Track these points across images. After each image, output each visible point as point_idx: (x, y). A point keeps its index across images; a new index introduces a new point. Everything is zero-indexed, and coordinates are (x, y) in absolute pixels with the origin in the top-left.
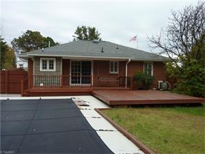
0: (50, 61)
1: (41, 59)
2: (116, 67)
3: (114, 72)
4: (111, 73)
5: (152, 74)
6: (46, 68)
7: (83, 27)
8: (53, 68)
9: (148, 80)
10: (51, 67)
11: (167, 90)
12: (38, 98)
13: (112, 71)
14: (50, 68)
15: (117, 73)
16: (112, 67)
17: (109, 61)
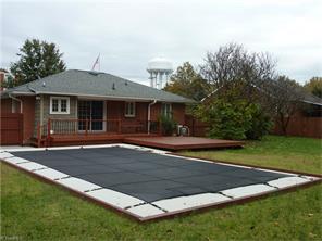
0: (62, 101)
1: (51, 98)
2: (131, 109)
3: (129, 115)
4: (126, 116)
6: (57, 110)
7: (34, 41)
10: (64, 110)
11: (186, 136)
12: (79, 147)
14: (62, 110)
15: (133, 116)
17: (124, 102)
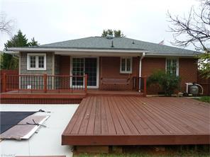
0: (40, 58)
2: (129, 65)
3: (126, 72)
4: (121, 72)
5: (177, 74)
6: (35, 66)
8: (43, 66)
9: (172, 82)
10: (41, 65)
11: (199, 95)
13: (123, 70)
14: (40, 67)
15: (130, 72)
16: (123, 65)
17: (119, 58)
